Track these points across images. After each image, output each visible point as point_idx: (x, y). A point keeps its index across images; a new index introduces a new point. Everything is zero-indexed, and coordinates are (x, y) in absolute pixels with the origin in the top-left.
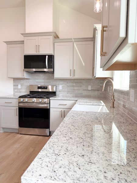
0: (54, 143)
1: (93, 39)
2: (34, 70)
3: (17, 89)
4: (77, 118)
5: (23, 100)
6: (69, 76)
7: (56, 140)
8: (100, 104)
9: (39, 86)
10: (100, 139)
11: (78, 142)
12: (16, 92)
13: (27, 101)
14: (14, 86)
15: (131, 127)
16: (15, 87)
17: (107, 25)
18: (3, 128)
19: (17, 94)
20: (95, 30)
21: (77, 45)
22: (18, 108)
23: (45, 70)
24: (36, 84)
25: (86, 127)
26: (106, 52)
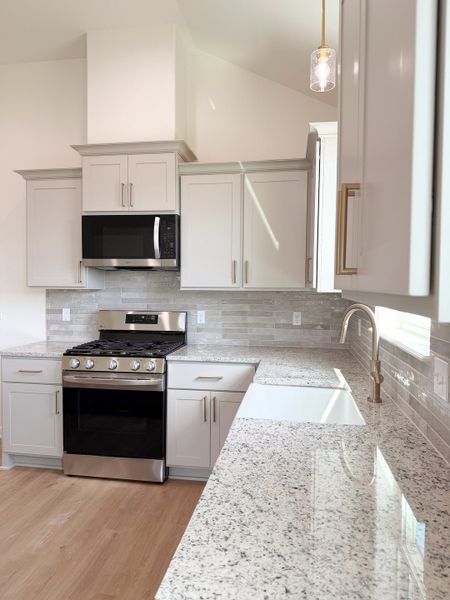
0: (187, 582)
1: (308, 164)
2: (115, 262)
3: (60, 322)
4: (260, 457)
5: (78, 365)
6: (230, 280)
7: (194, 567)
8: (332, 383)
9: (130, 313)
10: (340, 556)
11: (269, 575)
12: (55, 332)
13: (92, 367)
14: (48, 312)
15: (440, 498)
16: (52, 317)
17: (360, 181)
18: (12, 456)
19: (57, 338)
20: (313, 139)
21: (253, 183)
22: (61, 389)
23: (151, 263)
24: (121, 306)
25: (292, 499)
26: (356, 269)
